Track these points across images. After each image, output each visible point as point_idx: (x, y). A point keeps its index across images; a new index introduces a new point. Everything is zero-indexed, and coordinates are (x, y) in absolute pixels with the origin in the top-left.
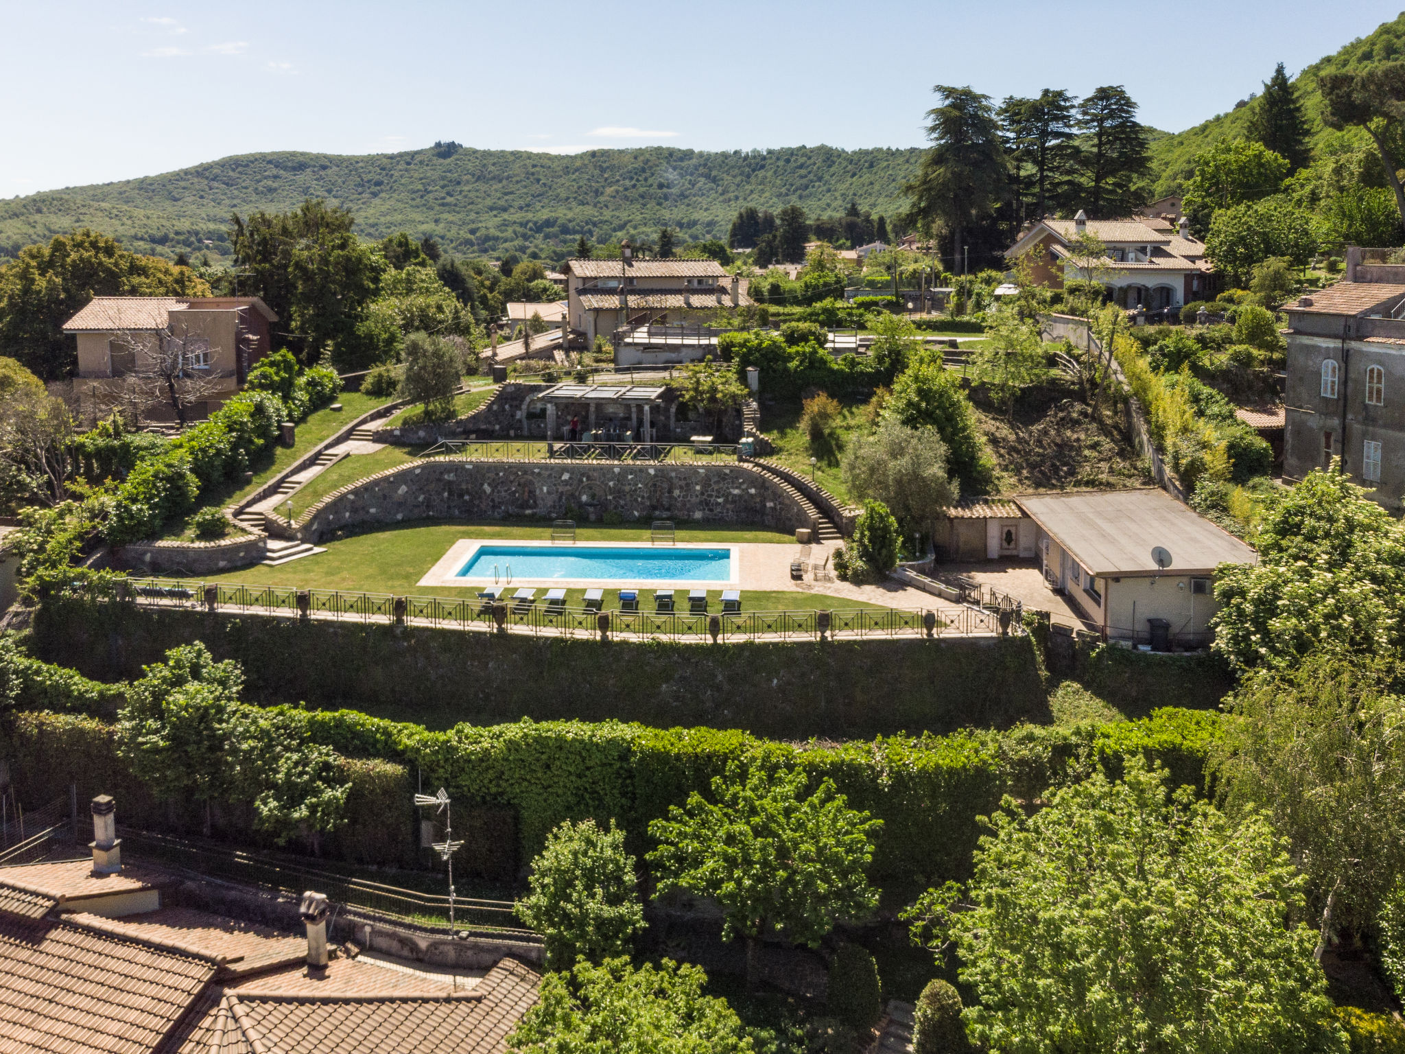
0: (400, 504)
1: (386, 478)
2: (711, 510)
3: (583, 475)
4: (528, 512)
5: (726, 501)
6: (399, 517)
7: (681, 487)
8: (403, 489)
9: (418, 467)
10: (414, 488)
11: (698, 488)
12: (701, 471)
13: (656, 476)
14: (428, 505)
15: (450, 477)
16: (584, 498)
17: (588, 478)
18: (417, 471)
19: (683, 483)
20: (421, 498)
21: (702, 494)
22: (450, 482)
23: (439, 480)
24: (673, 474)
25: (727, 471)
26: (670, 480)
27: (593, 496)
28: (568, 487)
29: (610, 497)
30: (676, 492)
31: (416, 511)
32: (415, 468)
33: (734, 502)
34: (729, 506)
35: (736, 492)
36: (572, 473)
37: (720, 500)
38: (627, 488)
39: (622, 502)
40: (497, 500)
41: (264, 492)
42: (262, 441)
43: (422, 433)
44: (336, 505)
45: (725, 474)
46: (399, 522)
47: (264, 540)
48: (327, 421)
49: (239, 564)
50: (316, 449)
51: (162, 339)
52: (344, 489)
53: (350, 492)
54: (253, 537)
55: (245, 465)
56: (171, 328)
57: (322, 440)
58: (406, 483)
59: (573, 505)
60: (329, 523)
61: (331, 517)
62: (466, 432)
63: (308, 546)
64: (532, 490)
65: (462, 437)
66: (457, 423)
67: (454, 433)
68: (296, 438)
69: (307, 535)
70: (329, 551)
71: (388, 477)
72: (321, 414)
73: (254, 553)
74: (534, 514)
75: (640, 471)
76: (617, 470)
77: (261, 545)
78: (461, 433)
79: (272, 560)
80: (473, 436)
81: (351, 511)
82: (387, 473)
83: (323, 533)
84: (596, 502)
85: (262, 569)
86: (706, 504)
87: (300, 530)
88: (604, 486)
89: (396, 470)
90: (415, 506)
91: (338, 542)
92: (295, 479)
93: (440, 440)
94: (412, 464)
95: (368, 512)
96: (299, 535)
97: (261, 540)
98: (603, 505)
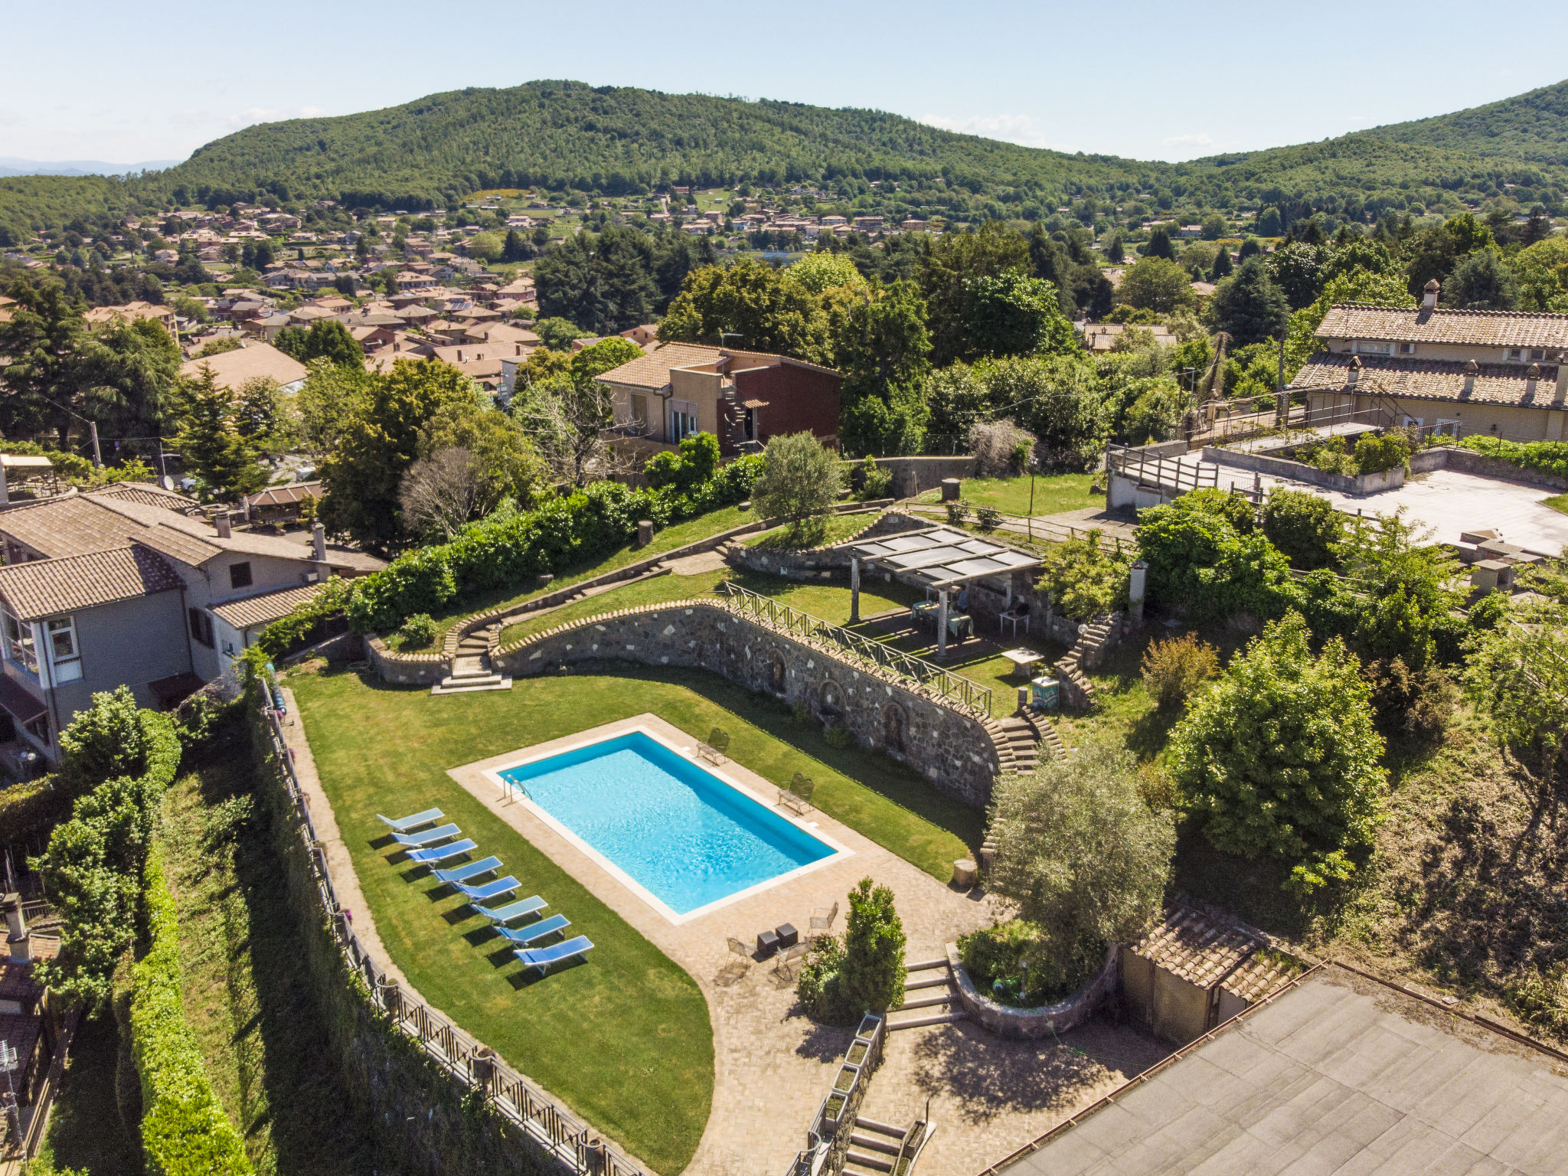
0: (666, 646)
1: (649, 614)
2: (948, 773)
3: (826, 668)
4: (779, 695)
5: (964, 766)
6: (665, 660)
7: (918, 726)
8: (670, 630)
9: (690, 607)
10: (684, 631)
11: (935, 734)
12: (940, 712)
13: (892, 699)
14: (700, 652)
15: (721, 626)
16: (829, 698)
17: (831, 674)
18: (689, 612)
19: (919, 720)
20: (692, 644)
21: (939, 745)
22: (721, 633)
23: (713, 627)
24: (910, 704)
25: (968, 725)
26: (906, 709)
27: (837, 700)
28: (812, 679)
29: (848, 709)
30: (913, 731)
31: (686, 657)
32: (687, 607)
33: (972, 772)
34: (967, 776)
35: (976, 759)
36: (816, 662)
37: (958, 763)
38: (865, 703)
39: (859, 720)
40: (756, 670)
41: (545, 600)
42: (579, 542)
43: (764, 560)
44: (576, 635)
45: (966, 728)
46: (662, 666)
47: (450, 663)
48: (717, 521)
49: (419, 682)
50: (655, 557)
51: (664, 399)
52: (594, 619)
53: (598, 623)
54: (437, 658)
55: (545, 567)
56: (671, 386)
57: (674, 546)
58: (673, 623)
59: (814, 703)
60: (565, 653)
61: (569, 647)
62: (819, 568)
63: (498, 678)
64: (783, 670)
65: (810, 574)
66: (809, 554)
67: (801, 567)
68: (655, 539)
69: (516, 666)
70: (515, 689)
71: (651, 613)
72: (724, 511)
73: (436, 674)
74: (782, 701)
75: (878, 685)
76: (856, 675)
77: (445, 667)
78: (811, 568)
79: (443, 687)
80: (826, 574)
81: (601, 644)
82: (653, 608)
83: (550, 663)
84: (838, 708)
85: (422, 694)
86: (942, 761)
87: (502, 657)
88: (845, 691)
89: (663, 606)
90: (684, 652)
91: (552, 679)
92: (589, 592)
93: (783, 572)
94: (683, 603)
95: (624, 648)
96: (500, 664)
97: (444, 662)
98: (840, 716)
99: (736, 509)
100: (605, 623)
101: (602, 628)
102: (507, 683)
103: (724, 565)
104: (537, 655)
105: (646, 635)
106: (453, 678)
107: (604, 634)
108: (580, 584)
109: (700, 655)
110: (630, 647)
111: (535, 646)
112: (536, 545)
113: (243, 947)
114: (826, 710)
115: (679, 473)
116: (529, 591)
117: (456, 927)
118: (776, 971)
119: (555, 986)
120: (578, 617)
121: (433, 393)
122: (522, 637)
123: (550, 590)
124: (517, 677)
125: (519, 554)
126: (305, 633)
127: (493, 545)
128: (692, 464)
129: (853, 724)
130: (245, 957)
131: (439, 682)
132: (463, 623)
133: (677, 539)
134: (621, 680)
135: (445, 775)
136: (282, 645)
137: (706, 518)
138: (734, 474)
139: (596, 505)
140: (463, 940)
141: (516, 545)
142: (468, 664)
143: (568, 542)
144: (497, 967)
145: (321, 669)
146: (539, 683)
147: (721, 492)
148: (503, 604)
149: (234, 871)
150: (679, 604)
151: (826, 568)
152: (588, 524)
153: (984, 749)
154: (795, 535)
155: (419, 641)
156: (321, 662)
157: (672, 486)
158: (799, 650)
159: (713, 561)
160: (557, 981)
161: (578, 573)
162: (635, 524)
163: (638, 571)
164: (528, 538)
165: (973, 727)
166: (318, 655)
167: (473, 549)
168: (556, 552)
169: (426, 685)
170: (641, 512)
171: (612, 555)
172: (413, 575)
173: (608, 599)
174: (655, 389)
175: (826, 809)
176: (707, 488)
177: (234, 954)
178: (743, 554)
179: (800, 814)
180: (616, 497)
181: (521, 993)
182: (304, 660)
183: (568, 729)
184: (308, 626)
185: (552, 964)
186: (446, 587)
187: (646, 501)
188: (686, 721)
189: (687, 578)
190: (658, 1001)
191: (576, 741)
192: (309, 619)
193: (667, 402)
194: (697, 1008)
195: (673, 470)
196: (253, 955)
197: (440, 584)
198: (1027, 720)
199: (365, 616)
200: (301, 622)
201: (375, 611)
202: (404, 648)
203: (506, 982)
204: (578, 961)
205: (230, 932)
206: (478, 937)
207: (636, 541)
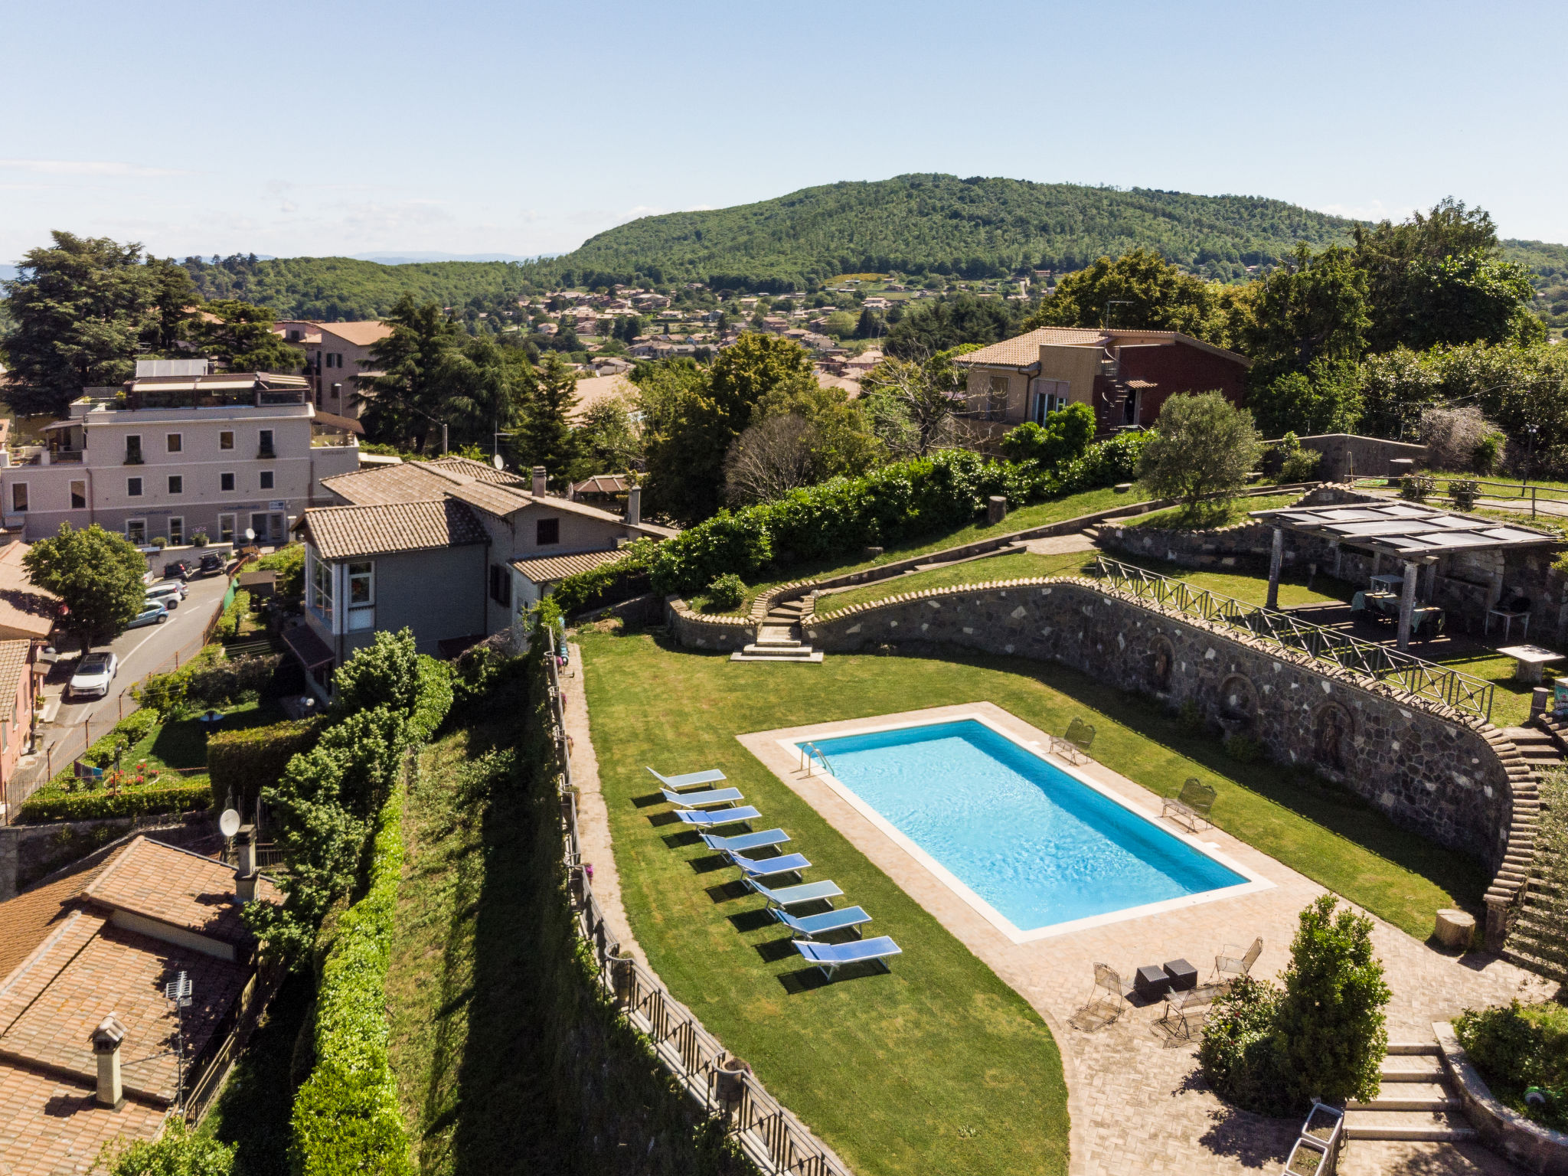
0: (1013, 632)
1: (995, 592)
2: (1411, 800)
3: (1232, 659)
4: (1160, 695)
5: (1441, 791)
6: (1010, 648)
7: (1368, 735)
8: (1020, 612)
9: (1048, 585)
10: (1037, 614)
11: (1396, 746)
12: (1406, 714)
13: (1331, 697)
14: (1057, 643)
15: (1087, 610)
16: (1233, 699)
17: (1239, 666)
18: (1047, 592)
19: (1371, 726)
20: (1046, 631)
21: (1401, 761)
22: (1086, 619)
23: (1077, 612)
24: (1358, 704)
25: (1453, 732)
26: (1351, 712)
27: (1244, 702)
28: (1211, 674)
29: (1261, 712)
30: (1359, 741)
31: (1037, 647)
32: (1044, 585)
33: (1454, 800)
34: (1443, 804)
35: (1463, 780)
36: (1218, 651)
37: (1430, 786)
38: (1287, 704)
39: (1277, 727)
40: (1129, 662)
41: (871, 573)
42: (916, 512)
43: (1147, 541)
44: (905, 610)
45: (1448, 737)
46: (1007, 656)
47: (754, 628)
48: (1087, 503)
49: (718, 647)
50: (1006, 535)
51: (1030, 379)
52: (927, 593)
53: (933, 597)
54: (742, 621)
55: (875, 538)
56: (1038, 365)
57: (1030, 526)
58: (1025, 604)
59: (1211, 706)
60: (889, 630)
61: (894, 624)
62: (1220, 553)
63: (808, 649)
64: (1169, 663)
65: (1207, 560)
66: (1207, 535)
67: (1196, 551)
68: (1008, 518)
69: (831, 638)
70: (825, 664)
71: (998, 590)
72: (1095, 493)
73: (739, 640)
74: (1165, 702)
75: (1310, 679)
76: (1277, 666)
77: (750, 632)
78: (1209, 553)
79: (744, 654)
80: (1229, 561)
81: (931, 625)
82: (1001, 584)
83: (870, 641)
84: (1246, 713)
85: (720, 660)
86: (1404, 784)
87: (816, 627)
88: (1259, 688)
89: (1015, 583)
90: (1035, 640)
91: (872, 658)
92: (922, 568)
93: (1171, 556)
94: (1040, 581)
95: (960, 630)
96: (812, 634)
97: (750, 627)
98: (1247, 723)
99: (1111, 491)
100: (941, 599)
101: (936, 605)
102: (818, 657)
103: (1093, 547)
104: (855, 629)
105: (990, 616)
106: (757, 645)
107: (938, 611)
108: (913, 558)
109: (1055, 645)
110: (968, 630)
111: (855, 618)
112: (867, 512)
113: (470, 913)
114: (1227, 713)
115: (1043, 446)
116: (854, 563)
117: (721, 907)
118: (1163, 1022)
119: (843, 996)
120: (908, 591)
121: (773, 368)
122: (840, 608)
123: (878, 563)
124: (830, 651)
125: (847, 520)
126: (604, 590)
127: (818, 509)
128: (1060, 438)
129: (1266, 733)
130: (470, 924)
131: (740, 649)
132: (776, 590)
133: (1036, 519)
134: (953, 666)
135: (733, 739)
136: (578, 601)
137: (1073, 499)
138: (1111, 452)
139: (941, 474)
140: (728, 923)
141: (845, 510)
142: (776, 633)
143: (905, 513)
144: (767, 961)
145: (615, 629)
146: (853, 662)
147: (1092, 472)
148: (822, 574)
149: (481, 830)
150: (1034, 581)
151: (1229, 553)
152: (931, 493)
153: (1477, 767)
154: (1188, 515)
155: (727, 603)
156: (615, 623)
157: (1034, 462)
158: (1196, 636)
159: (1081, 543)
160: (847, 990)
161: (913, 548)
162: (985, 501)
163: (984, 549)
164: (859, 504)
165: (1460, 734)
166: (613, 615)
167: (796, 512)
168: (888, 523)
169: (728, 652)
170: (995, 486)
171: (954, 533)
172: (727, 535)
173: (947, 574)
174: (1020, 367)
175: (1230, 829)
176: (1077, 465)
177: (460, 918)
178: (1119, 534)
179: (1192, 830)
180: (966, 467)
181: (795, 998)
182: (598, 619)
183: (883, 708)
184: (608, 582)
185: (844, 967)
186: (761, 551)
187: (1000, 475)
188: (1035, 714)
189: (1045, 557)
190: (988, 1037)
191: (894, 721)
192: (610, 575)
193: (1033, 383)
194: (1047, 1055)
195: (1036, 443)
196: (478, 923)
197: (755, 546)
198: (1547, 731)
199: (671, 573)
200: (600, 578)
201: (681, 570)
202: (706, 610)
203: (776, 982)
204: (875, 968)
205: (461, 895)
206: (746, 922)
207: (984, 519)
